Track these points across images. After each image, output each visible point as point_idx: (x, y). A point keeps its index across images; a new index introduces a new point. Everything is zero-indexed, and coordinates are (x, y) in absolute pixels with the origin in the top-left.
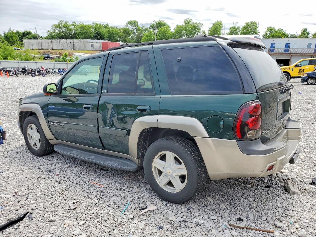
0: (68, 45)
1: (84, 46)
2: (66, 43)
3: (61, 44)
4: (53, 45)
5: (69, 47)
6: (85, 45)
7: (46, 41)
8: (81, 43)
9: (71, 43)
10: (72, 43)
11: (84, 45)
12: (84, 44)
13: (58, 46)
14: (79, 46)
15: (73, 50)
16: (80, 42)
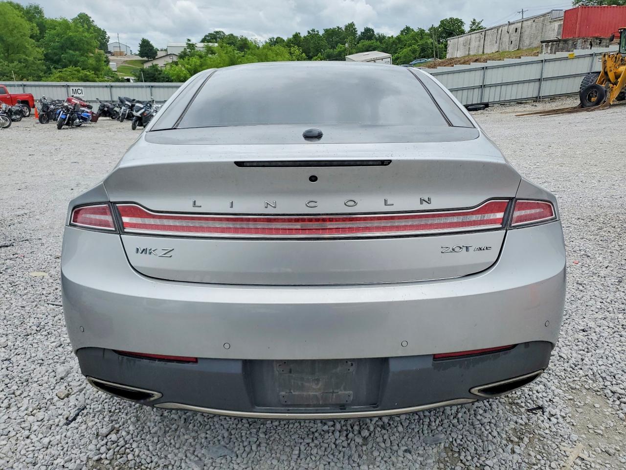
0: (509, 38)
1: (542, 36)
2: (508, 32)
3: (499, 36)
4: (485, 43)
5: (512, 42)
6: (544, 30)
7: (478, 35)
8: (536, 27)
9: (516, 29)
10: (519, 30)
11: (541, 31)
12: (542, 29)
13: (493, 44)
14: (531, 38)
15: (518, 49)
16: (534, 24)
